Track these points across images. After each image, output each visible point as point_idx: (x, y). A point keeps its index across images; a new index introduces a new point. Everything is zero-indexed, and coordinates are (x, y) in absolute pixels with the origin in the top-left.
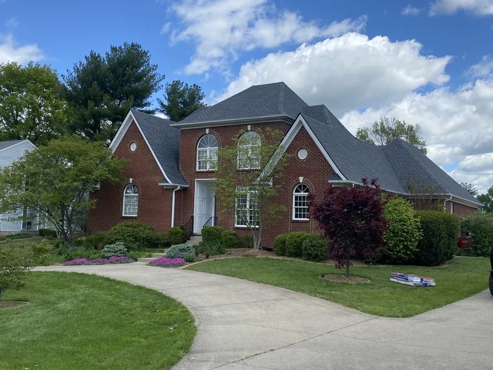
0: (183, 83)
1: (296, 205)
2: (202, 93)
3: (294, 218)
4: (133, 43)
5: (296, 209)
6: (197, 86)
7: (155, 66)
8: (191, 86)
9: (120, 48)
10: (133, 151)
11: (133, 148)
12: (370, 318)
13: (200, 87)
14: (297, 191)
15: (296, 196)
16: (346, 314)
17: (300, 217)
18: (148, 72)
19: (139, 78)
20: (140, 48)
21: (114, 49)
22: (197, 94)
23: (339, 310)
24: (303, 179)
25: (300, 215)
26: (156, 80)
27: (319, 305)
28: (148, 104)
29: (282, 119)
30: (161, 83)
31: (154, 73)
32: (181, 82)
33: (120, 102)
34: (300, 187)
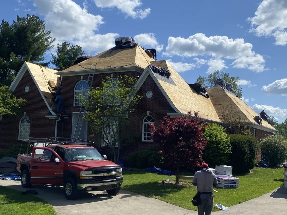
0: (69, 44)
1: (145, 130)
2: (82, 51)
3: (143, 140)
4: (33, 15)
5: (145, 134)
6: (79, 46)
7: (48, 32)
8: (75, 46)
9: (24, 18)
10: (26, 92)
11: (27, 89)
12: (188, 212)
13: (81, 47)
14: (145, 121)
15: (144, 125)
16: (171, 210)
17: (148, 139)
18: (43, 36)
19: (36, 40)
20: (38, 19)
21: (19, 19)
22: (79, 52)
23: (167, 207)
24: (150, 112)
25: (148, 138)
26: (49, 42)
27: (153, 204)
28: (43, 59)
29: (135, 69)
30: (52, 44)
31: (47, 37)
32: (68, 44)
33: (22, 57)
34: (147, 118)
